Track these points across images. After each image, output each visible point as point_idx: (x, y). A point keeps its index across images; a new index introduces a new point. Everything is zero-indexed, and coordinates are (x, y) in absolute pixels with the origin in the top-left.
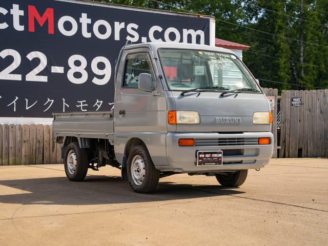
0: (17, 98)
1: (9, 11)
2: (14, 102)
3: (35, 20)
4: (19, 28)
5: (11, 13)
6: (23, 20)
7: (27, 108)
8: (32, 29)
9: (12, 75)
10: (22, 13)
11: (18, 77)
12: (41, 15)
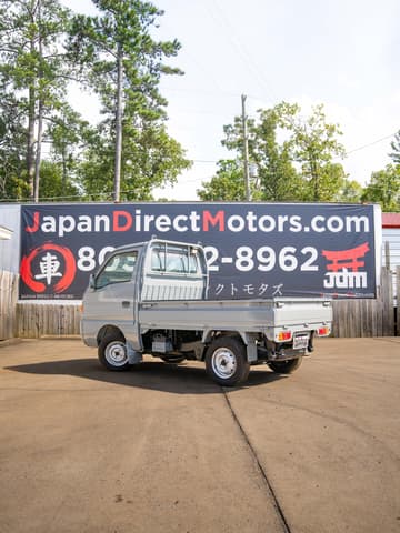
1: (189, 217)
3: (209, 222)
4: (195, 228)
5: (190, 219)
6: (199, 223)
8: (206, 229)
10: (198, 217)
12: (214, 217)
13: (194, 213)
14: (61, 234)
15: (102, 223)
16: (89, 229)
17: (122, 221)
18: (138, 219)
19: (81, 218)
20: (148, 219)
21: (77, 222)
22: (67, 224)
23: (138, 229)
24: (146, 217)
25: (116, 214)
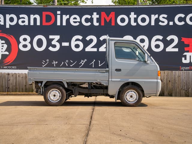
0: (94, 60)
1: (92, 16)
2: (93, 62)
3: (105, 19)
4: (96, 24)
5: (93, 17)
6: (98, 20)
7: (100, 66)
8: (103, 24)
9: (92, 49)
10: (98, 16)
11: (95, 50)
12: (108, 16)
13: (95, 14)
14: (8, 26)
15: (35, 19)
16: (26, 23)
17: (48, 18)
18: (59, 17)
19: (21, 16)
20: (65, 17)
21: (19, 18)
22: (12, 20)
23: (59, 24)
24: (64, 16)
25: (44, 14)
